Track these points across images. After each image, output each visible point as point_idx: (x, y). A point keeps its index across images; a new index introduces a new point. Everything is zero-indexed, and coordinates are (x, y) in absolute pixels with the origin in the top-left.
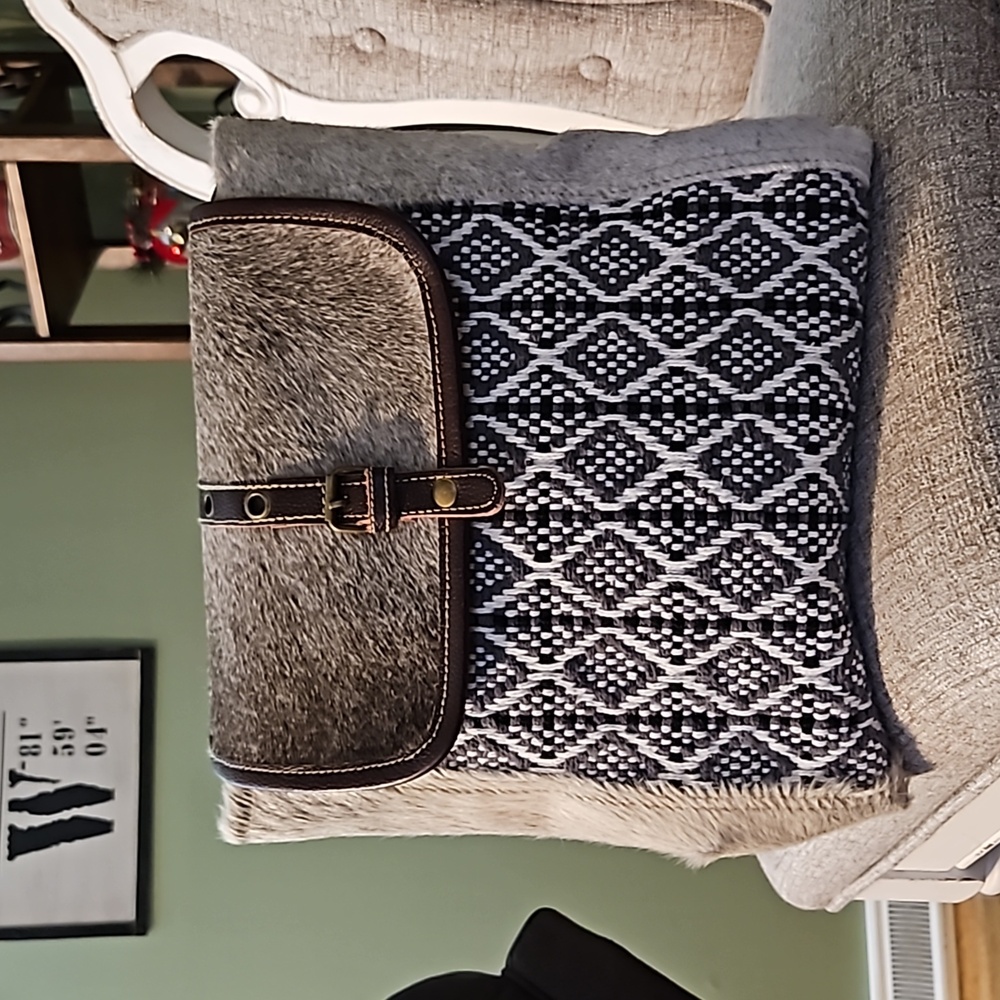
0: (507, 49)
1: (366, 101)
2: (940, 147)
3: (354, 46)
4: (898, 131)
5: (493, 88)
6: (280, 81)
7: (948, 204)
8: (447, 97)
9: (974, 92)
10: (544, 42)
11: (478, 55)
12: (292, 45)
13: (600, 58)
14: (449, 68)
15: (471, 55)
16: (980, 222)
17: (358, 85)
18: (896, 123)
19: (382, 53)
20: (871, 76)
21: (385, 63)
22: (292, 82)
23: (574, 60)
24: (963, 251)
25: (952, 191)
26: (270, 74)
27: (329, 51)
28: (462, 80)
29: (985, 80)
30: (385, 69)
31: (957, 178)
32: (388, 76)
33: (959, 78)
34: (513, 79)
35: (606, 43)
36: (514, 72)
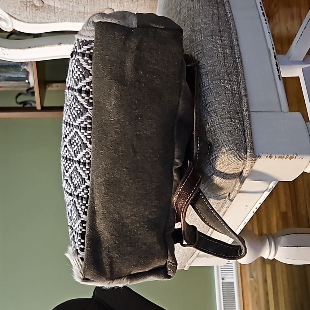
0: (81, 5)
1: (40, 23)
2: (198, 22)
3: (34, 4)
4: (187, 19)
5: (78, 18)
6: (12, 16)
7: (200, 39)
8: (64, 21)
9: (209, 7)
10: (93, 3)
11: (72, 7)
12: (14, 4)
13: (110, 8)
14: (64, 11)
15: (70, 7)
16: (209, 44)
17: (36, 17)
18: (186, 17)
19: (43, 6)
20: (180, 4)
21: (44, 10)
22: (15, 16)
23: (103, 9)
24: (204, 52)
25: (201, 35)
26: (9, 14)
27: (26, 6)
28: (68, 15)
29: (212, 4)
30: (44, 12)
31: (203, 32)
32: (45, 14)
33: (204, 3)
34: (84, 14)
35: (112, 3)
36: (84, 13)
